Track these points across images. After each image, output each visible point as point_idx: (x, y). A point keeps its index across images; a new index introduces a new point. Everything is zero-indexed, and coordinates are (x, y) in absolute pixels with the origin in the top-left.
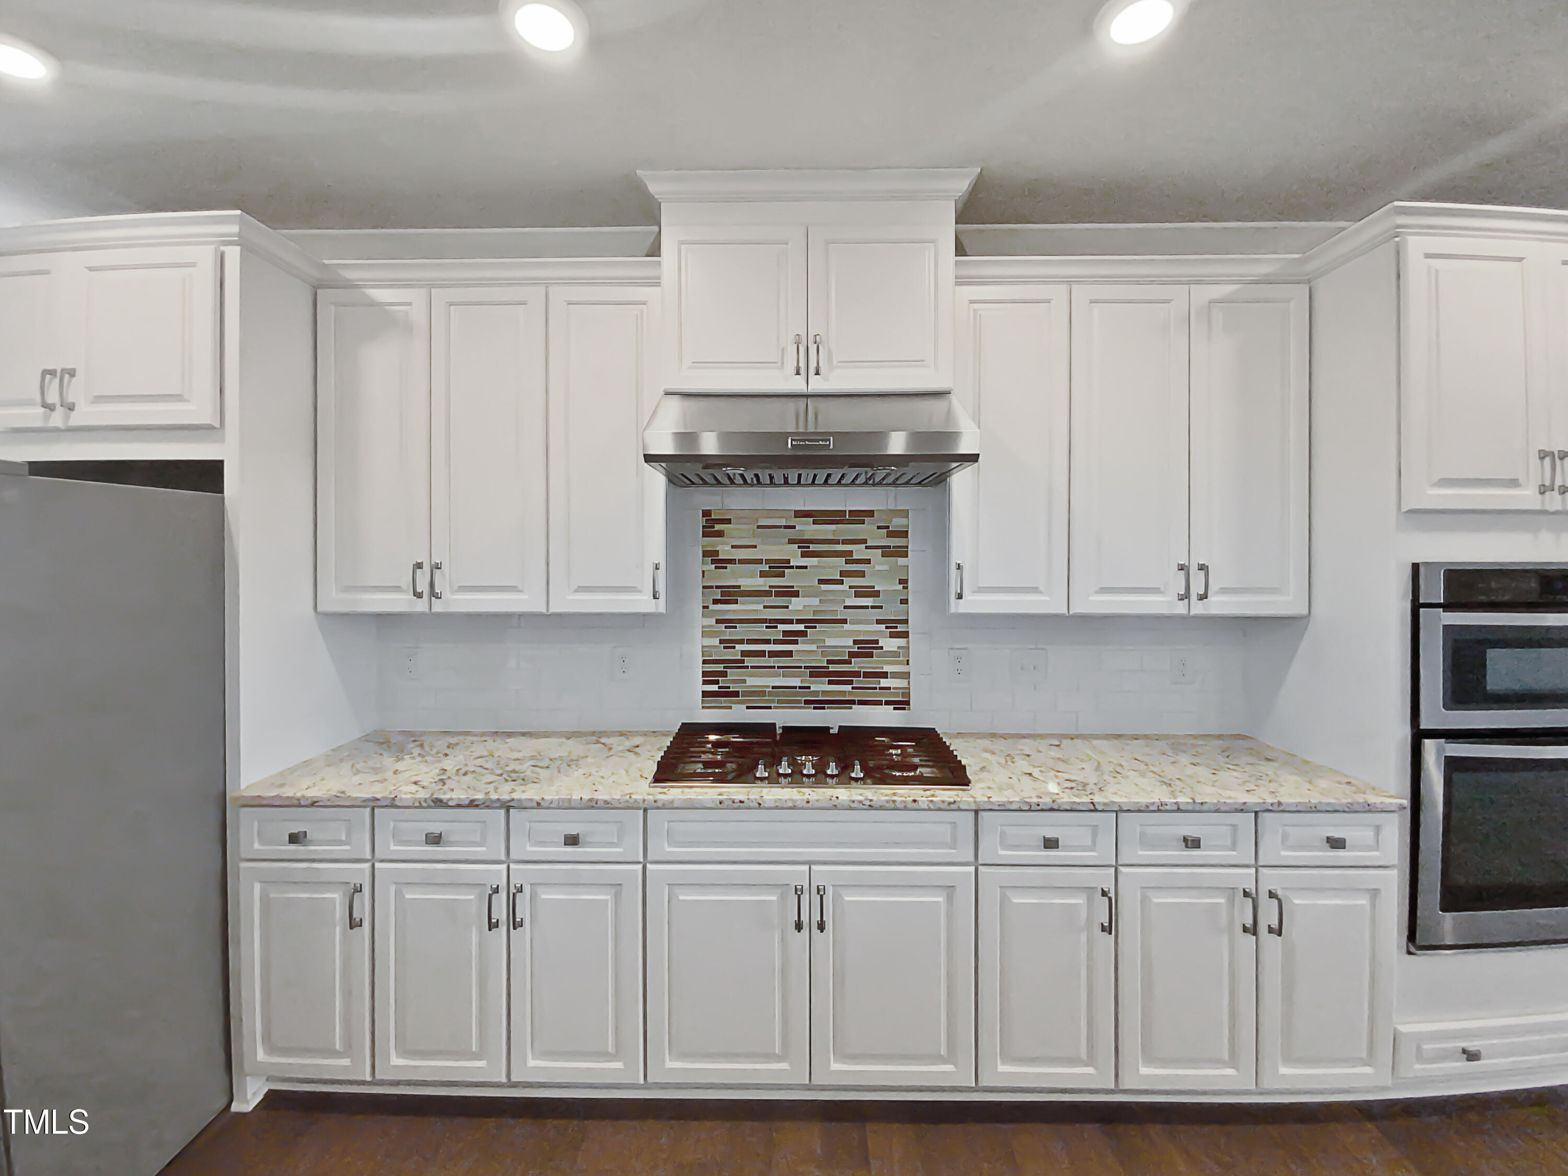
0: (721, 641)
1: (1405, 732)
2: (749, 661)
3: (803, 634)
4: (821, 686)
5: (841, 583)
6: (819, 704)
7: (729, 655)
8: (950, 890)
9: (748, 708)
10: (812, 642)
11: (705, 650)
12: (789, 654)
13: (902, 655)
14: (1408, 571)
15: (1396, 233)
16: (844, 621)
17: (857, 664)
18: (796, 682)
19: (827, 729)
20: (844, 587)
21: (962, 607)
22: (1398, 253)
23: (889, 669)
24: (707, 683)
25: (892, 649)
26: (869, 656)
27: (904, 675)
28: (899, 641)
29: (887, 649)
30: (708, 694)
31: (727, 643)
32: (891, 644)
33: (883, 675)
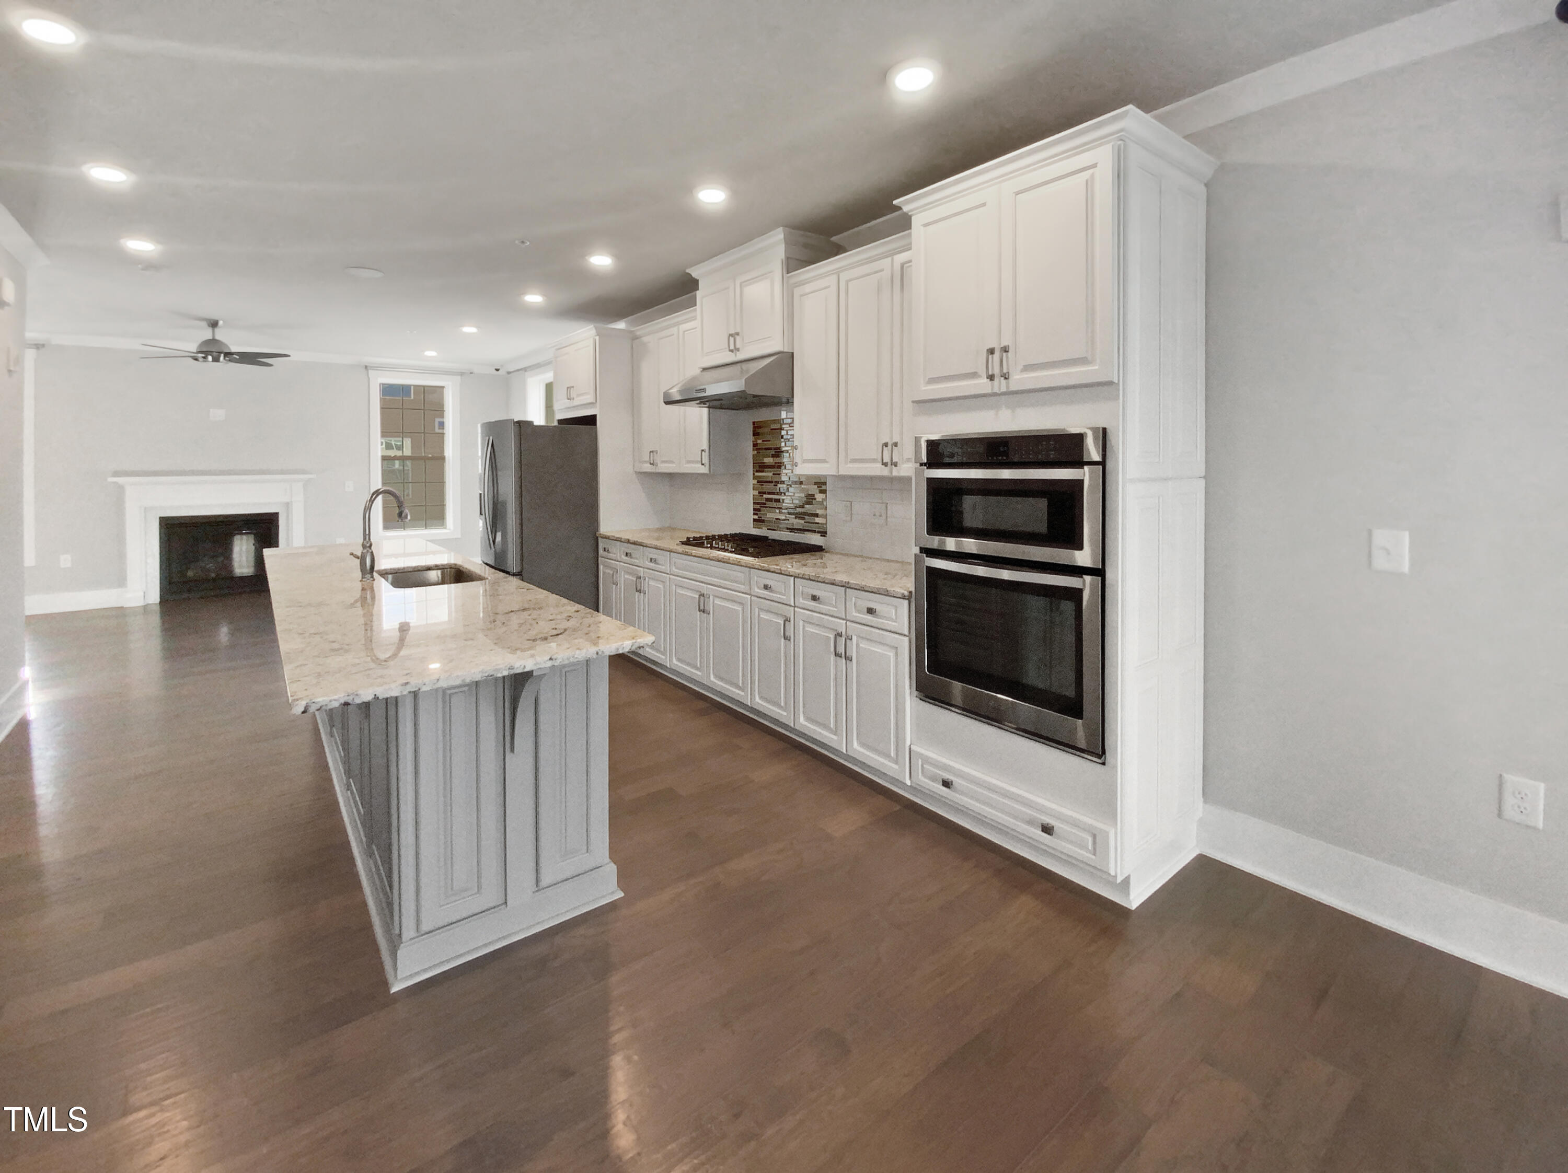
0: (759, 493)
2: (767, 504)
4: (793, 520)
6: (793, 530)
13: (824, 504)
17: (807, 508)
18: (784, 516)
23: (818, 511)
24: (754, 514)
25: (821, 500)
26: (812, 504)
27: (825, 517)
28: (822, 496)
29: (817, 500)
30: (755, 520)
31: (761, 493)
32: (819, 497)
33: (817, 515)
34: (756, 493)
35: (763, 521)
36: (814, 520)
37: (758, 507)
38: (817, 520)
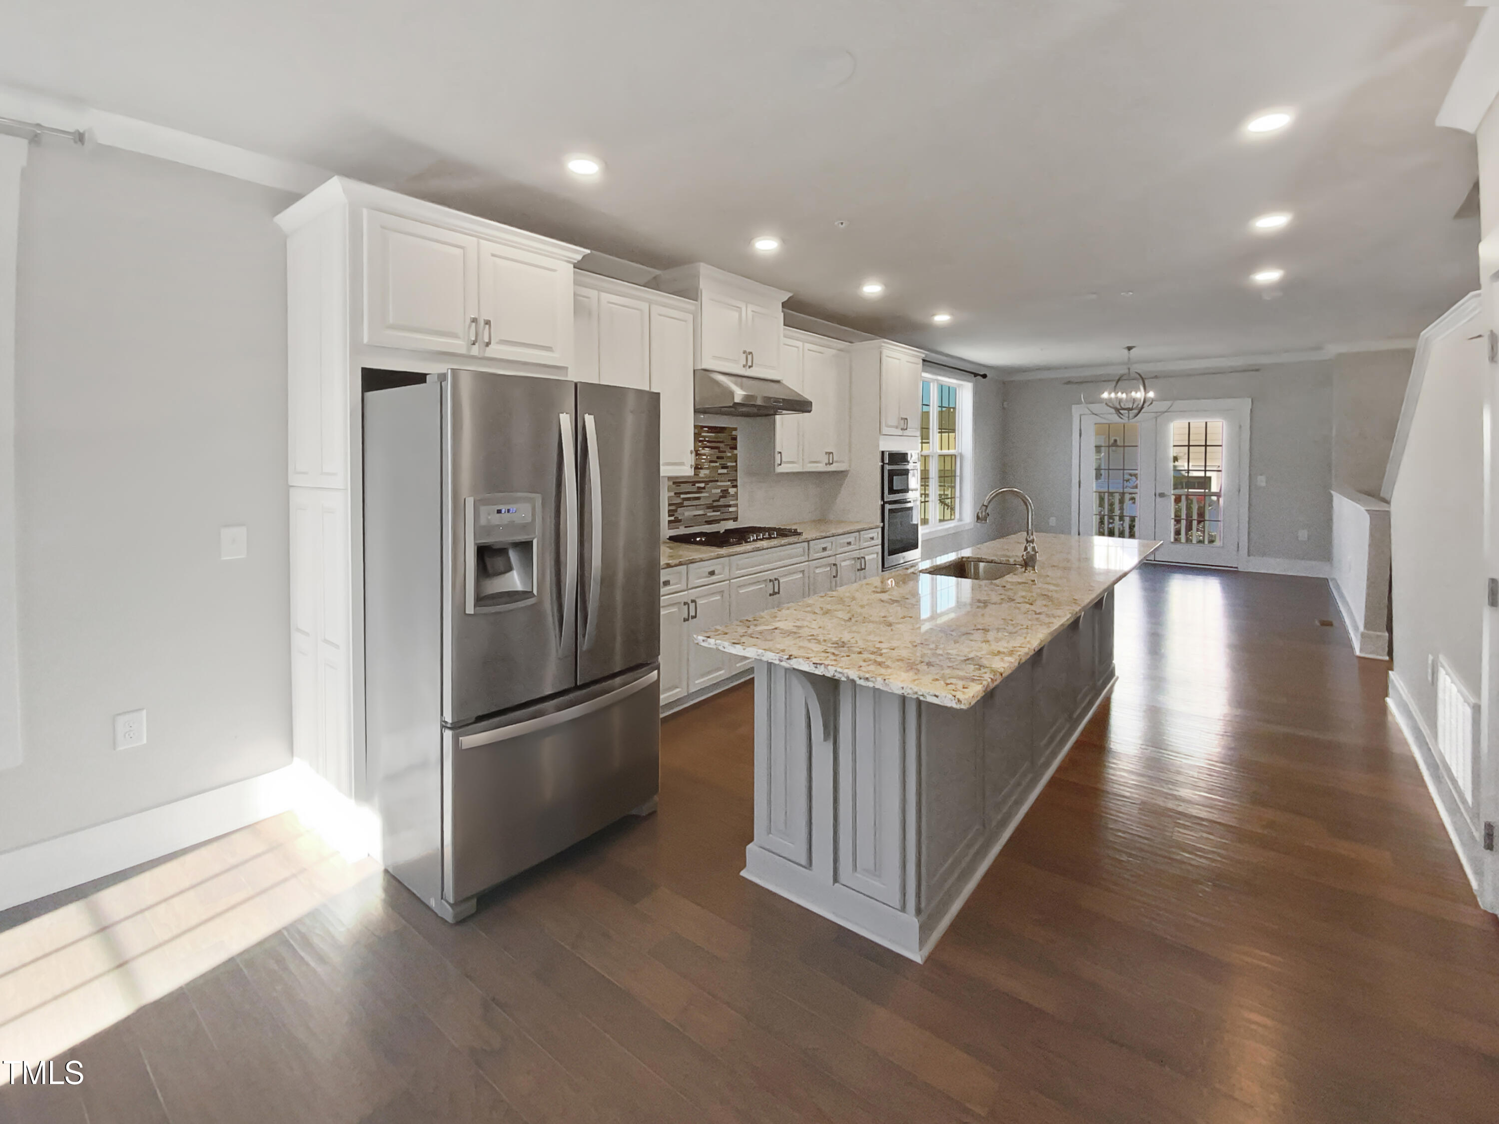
0: (675, 494)
1: (880, 503)
2: (686, 503)
3: (704, 488)
4: (711, 514)
5: (716, 462)
6: (709, 523)
7: (678, 501)
8: (803, 572)
9: (685, 527)
10: (706, 492)
11: (670, 498)
12: (698, 498)
13: (736, 496)
14: (881, 453)
15: (880, 347)
16: (717, 481)
17: (722, 502)
18: (701, 512)
19: (719, 532)
20: (717, 464)
21: (779, 470)
22: (881, 353)
23: (731, 503)
24: (669, 516)
25: (733, 493)
26: (726, 498)
27: (736, 505)
28: (735, 489)
29: (731, 493)
30: (670, 522)
31: (678, 494)
32: (732, 491)
33: (730, 506)
34: (672, 494)
35: (680, 521)
36: (729, 510)
37: (673, 508)
38: (731, 509)
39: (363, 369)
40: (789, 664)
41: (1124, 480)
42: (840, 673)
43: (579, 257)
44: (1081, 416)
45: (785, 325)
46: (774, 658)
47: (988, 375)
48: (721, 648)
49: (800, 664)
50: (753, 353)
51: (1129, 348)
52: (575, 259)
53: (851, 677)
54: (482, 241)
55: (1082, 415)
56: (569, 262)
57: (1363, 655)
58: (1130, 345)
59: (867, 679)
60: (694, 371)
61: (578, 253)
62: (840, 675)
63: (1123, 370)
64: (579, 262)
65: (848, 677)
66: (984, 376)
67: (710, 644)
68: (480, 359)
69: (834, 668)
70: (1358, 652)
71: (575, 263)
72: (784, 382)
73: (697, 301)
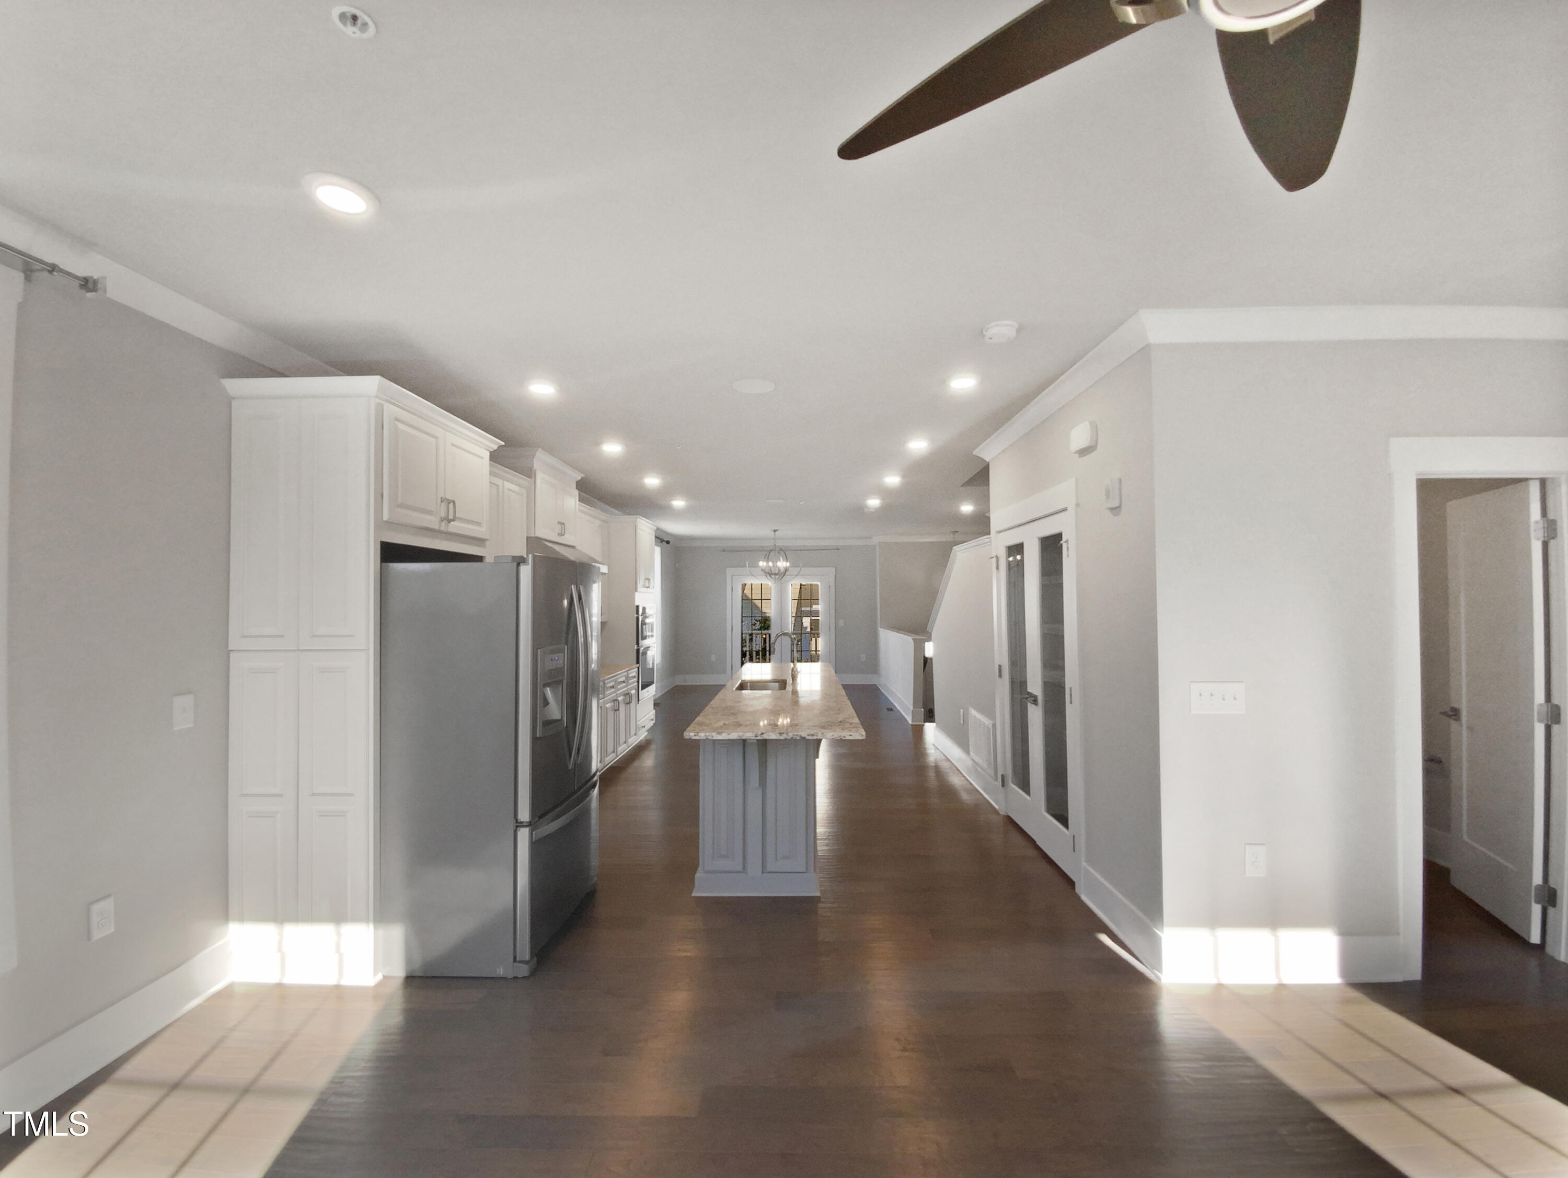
1: (636, 647)
14: (636, 607)
15: (636, 521)
22: (636, 526)
39: (381, 542)
40: (762, 737)
41: (752, 625)
42: (797, 735)
43: (496, 447)
44: (732, 576)
45: (579, 501)
46: (752, 735)
47: (671, 542)
48: (710, 738)
49: (770, 735)
50: (565, 524)
51: (775, 531)
52: (491, 448)
53: (803, 736)
54: (448, 434)
55: (734, 575)
56: (488, 450)
57: (913, 723)
58: (776, 529)
59: (813, 735)
60: (527, 537)
61: (494, 443)
62: (796, 736)
63: (770, 544)
64: (495, 450)
65: (801, 737)
66: (668, 542)
67: (700, 736)
68: (445, 533)
69: (792, 734)
70: (910, 722)
71: (492, 452)
72: (578, 548)
73: (531, 478)
